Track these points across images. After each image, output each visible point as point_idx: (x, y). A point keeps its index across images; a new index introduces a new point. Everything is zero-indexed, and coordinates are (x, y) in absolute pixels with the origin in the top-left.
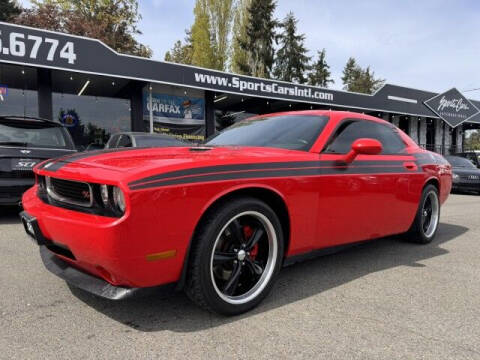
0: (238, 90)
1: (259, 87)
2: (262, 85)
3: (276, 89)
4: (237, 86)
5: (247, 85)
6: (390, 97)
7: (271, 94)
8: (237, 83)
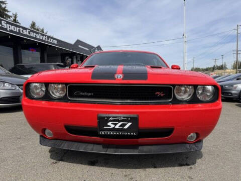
0: (6, 29)
1: (19, 30)
2: (21, 29)
3: (29, 33)
4: (6, 27)
5: (12, 28)
6: (80, 46)
7: (26, 36)
8: (5, 25)
